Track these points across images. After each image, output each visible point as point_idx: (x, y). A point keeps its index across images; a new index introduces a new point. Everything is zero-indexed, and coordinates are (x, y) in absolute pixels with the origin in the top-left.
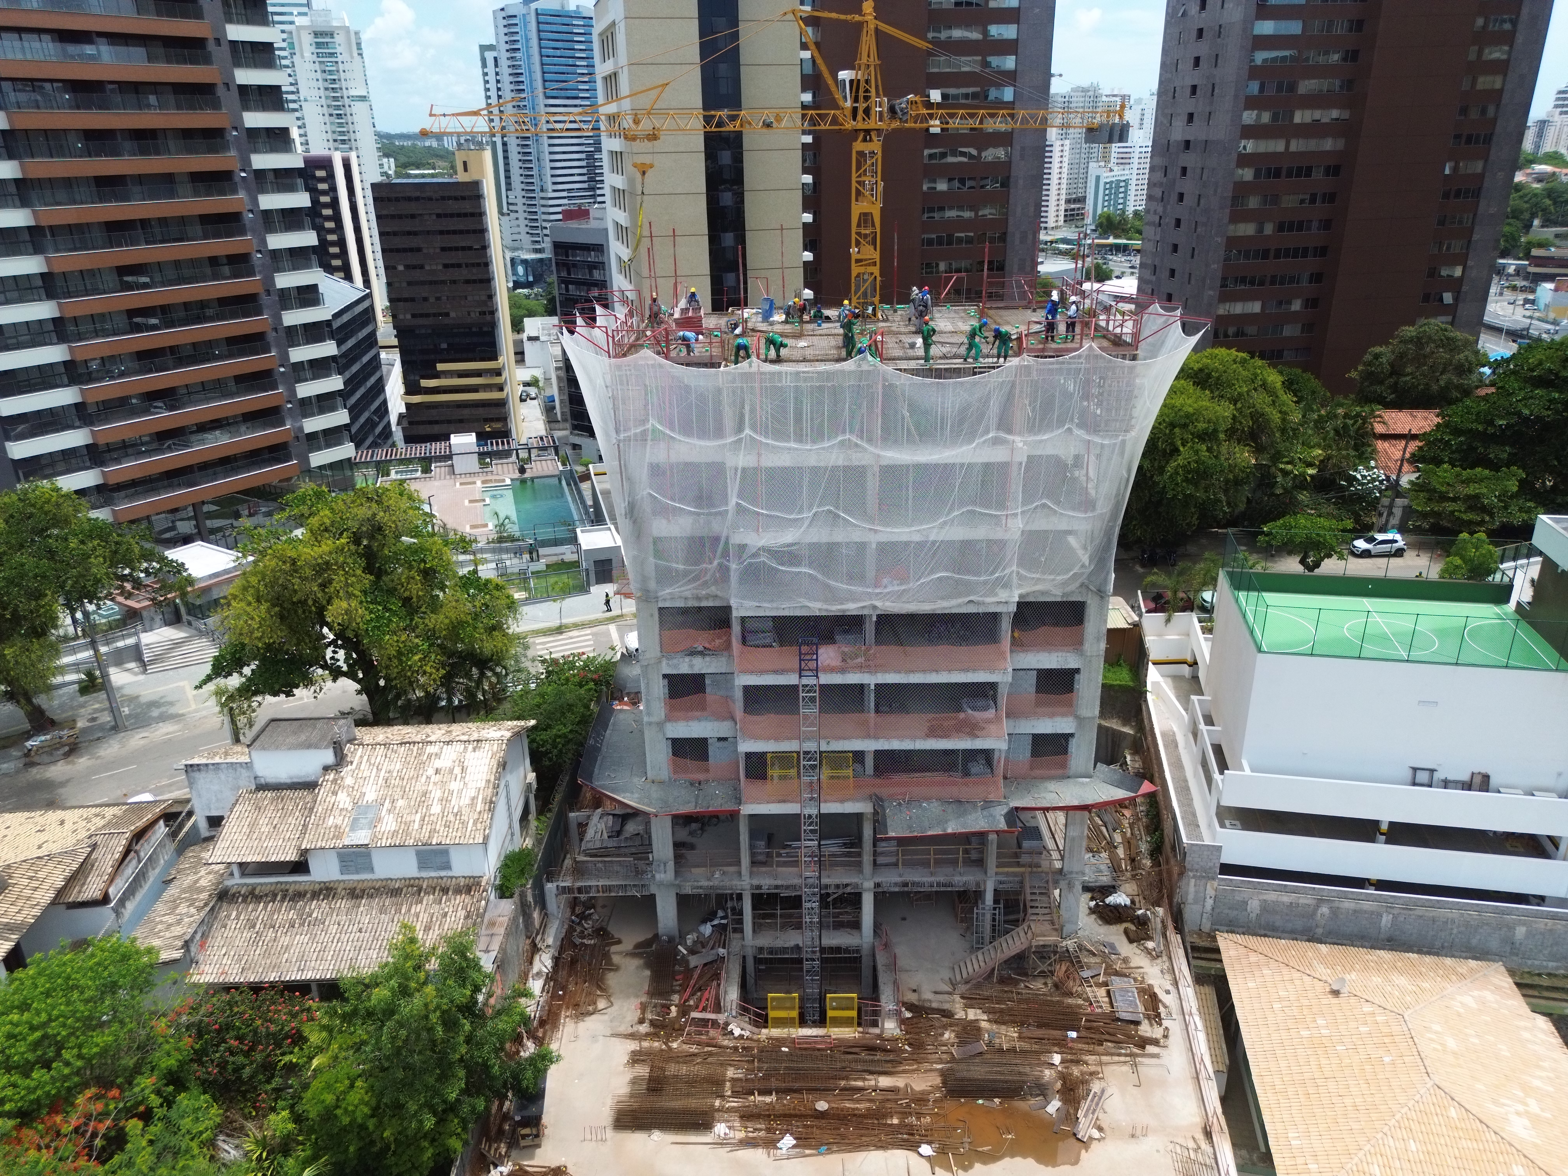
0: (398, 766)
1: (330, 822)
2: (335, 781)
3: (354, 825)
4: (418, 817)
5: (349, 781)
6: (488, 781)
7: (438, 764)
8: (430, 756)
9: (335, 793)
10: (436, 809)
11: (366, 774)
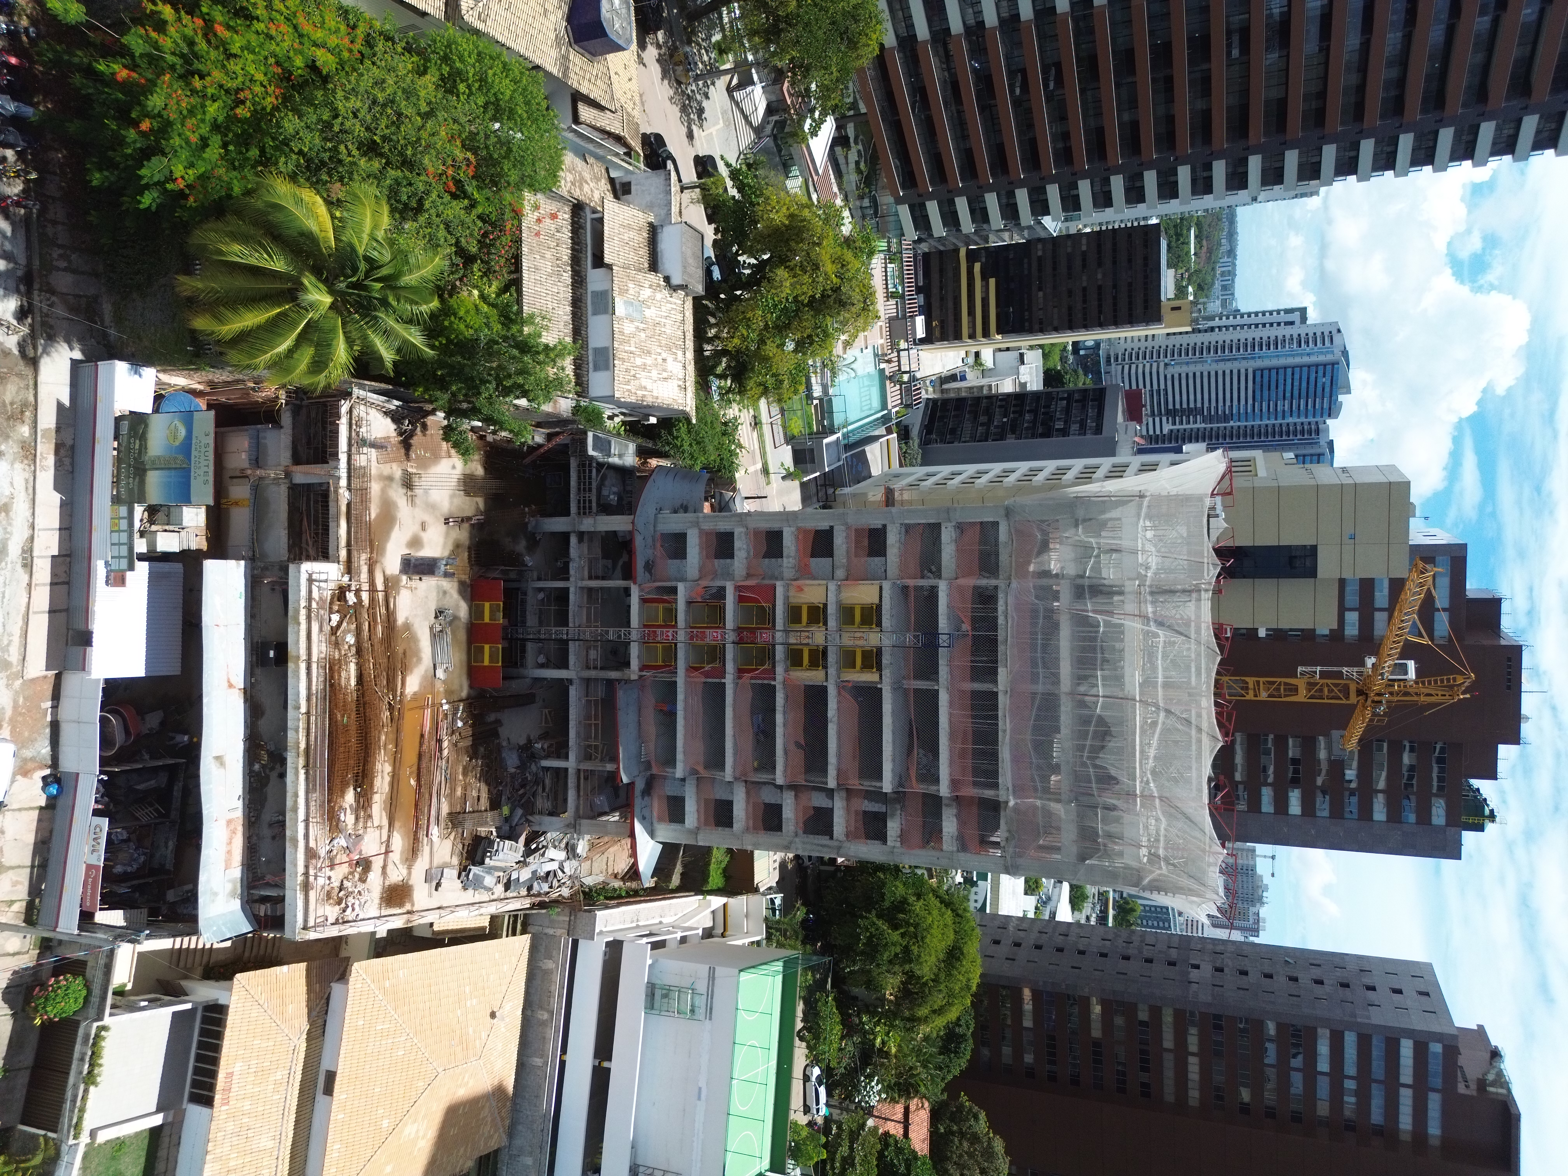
0: (668, 332)
1: (631, 285)
2: (659, 285)
3: (628, 303)
4: (633, 349)
5: (659, 296)
6: (657, 398)
7: (670, 359)
8: (675, 354)
9: (651, 287)
10: (639, 361)
11: (663, 308)
